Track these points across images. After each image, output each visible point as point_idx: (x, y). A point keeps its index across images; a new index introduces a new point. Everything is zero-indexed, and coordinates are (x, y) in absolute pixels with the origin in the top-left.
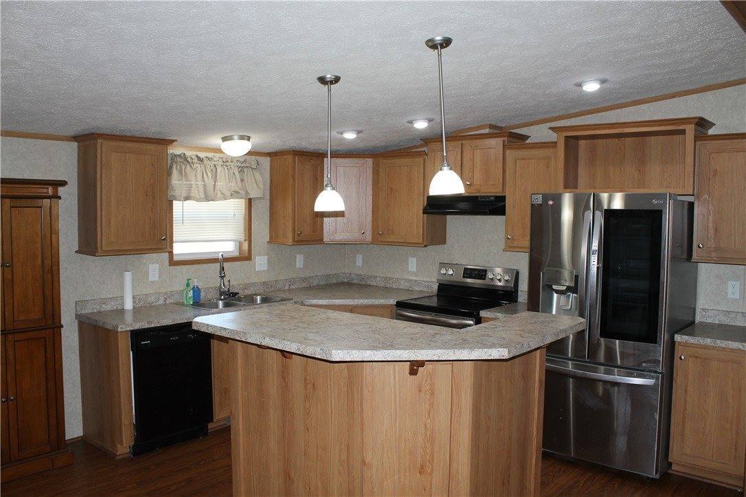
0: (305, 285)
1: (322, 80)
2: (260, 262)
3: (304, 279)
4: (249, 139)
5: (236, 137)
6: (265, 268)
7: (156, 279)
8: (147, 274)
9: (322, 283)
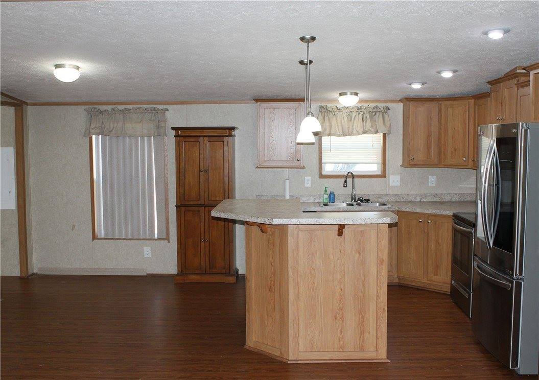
0: (437, 199)
1: (302, 62)
2: (394, 180)
3: (436, 195)
4: (356, 94)
5: (349, 93)
6: (399, 184)
7: (309, 185)
8: (303, 182)
9: (454, 199)
